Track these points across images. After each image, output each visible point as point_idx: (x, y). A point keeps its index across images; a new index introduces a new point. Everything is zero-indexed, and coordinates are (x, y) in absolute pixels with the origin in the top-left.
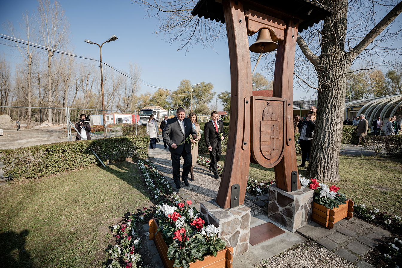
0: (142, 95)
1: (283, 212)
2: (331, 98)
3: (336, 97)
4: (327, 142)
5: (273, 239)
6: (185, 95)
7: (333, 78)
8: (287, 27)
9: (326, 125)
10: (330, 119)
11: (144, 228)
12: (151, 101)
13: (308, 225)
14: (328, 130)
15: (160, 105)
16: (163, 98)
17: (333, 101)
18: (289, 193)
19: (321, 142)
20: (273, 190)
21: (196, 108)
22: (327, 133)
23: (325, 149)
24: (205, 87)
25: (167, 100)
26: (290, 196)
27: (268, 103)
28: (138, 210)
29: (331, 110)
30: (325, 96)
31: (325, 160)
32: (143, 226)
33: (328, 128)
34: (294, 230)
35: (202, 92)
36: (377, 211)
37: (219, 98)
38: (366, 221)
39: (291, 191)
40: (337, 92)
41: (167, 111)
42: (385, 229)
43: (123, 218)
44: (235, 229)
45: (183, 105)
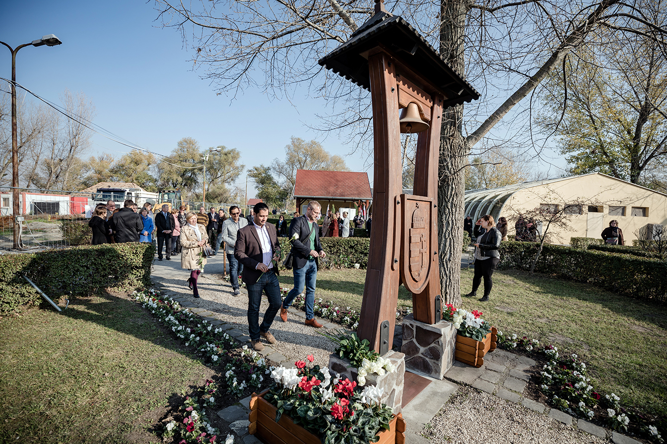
0: (93, 160)
1: (426, 353)
2: (451, 195)
3: (457, 194)
4: (448, 253)
5: (421, 393)
6: (188, 166)
7: (452, 169)
8: (434, 104)
9: (446, 230)
10: (450, 222)
11: (222, 417)
12: (114, 171)
13: (454, 367)
14: (449, 236)
15: (135, 181)
16: (140, 168)
17: (453, 199)
18: (433, 325)
19: (441, 253)
20: (410, 324)
21: (208, 190)
22: (448, 240)
23: (447, 263)
24: (226, 154)
25: (150, 173)
26: (436, 330)
27: (417, 204)
28: (191, 387)
29: (452, 210)
30: (443, 192)
31: (447, 276)
32: (219, 413)
33: (449, 234)
34: (442, 377)
35: (220, 163)
36: (515, 337)
37: (250, 176)
38: (508, 351)
39: (435, 323)
40: (457, 187)
41: (157, 194)
42: (529, 357)
43: (167, 408)
44: (391, 387)
45: (183, 185)
